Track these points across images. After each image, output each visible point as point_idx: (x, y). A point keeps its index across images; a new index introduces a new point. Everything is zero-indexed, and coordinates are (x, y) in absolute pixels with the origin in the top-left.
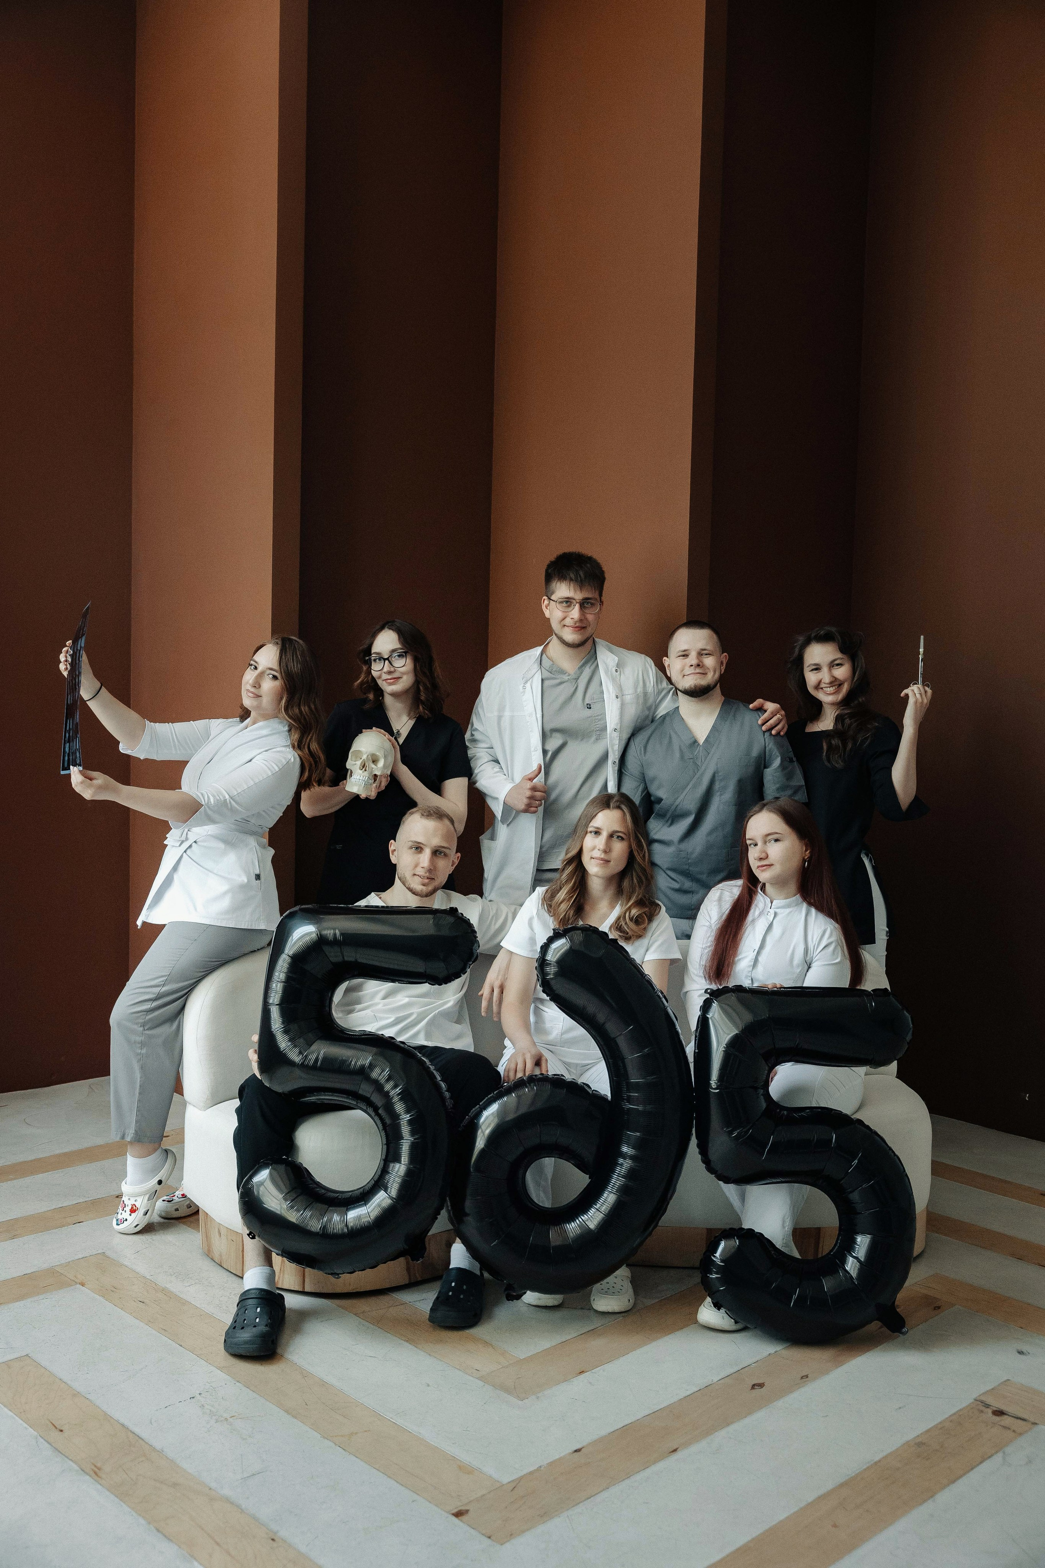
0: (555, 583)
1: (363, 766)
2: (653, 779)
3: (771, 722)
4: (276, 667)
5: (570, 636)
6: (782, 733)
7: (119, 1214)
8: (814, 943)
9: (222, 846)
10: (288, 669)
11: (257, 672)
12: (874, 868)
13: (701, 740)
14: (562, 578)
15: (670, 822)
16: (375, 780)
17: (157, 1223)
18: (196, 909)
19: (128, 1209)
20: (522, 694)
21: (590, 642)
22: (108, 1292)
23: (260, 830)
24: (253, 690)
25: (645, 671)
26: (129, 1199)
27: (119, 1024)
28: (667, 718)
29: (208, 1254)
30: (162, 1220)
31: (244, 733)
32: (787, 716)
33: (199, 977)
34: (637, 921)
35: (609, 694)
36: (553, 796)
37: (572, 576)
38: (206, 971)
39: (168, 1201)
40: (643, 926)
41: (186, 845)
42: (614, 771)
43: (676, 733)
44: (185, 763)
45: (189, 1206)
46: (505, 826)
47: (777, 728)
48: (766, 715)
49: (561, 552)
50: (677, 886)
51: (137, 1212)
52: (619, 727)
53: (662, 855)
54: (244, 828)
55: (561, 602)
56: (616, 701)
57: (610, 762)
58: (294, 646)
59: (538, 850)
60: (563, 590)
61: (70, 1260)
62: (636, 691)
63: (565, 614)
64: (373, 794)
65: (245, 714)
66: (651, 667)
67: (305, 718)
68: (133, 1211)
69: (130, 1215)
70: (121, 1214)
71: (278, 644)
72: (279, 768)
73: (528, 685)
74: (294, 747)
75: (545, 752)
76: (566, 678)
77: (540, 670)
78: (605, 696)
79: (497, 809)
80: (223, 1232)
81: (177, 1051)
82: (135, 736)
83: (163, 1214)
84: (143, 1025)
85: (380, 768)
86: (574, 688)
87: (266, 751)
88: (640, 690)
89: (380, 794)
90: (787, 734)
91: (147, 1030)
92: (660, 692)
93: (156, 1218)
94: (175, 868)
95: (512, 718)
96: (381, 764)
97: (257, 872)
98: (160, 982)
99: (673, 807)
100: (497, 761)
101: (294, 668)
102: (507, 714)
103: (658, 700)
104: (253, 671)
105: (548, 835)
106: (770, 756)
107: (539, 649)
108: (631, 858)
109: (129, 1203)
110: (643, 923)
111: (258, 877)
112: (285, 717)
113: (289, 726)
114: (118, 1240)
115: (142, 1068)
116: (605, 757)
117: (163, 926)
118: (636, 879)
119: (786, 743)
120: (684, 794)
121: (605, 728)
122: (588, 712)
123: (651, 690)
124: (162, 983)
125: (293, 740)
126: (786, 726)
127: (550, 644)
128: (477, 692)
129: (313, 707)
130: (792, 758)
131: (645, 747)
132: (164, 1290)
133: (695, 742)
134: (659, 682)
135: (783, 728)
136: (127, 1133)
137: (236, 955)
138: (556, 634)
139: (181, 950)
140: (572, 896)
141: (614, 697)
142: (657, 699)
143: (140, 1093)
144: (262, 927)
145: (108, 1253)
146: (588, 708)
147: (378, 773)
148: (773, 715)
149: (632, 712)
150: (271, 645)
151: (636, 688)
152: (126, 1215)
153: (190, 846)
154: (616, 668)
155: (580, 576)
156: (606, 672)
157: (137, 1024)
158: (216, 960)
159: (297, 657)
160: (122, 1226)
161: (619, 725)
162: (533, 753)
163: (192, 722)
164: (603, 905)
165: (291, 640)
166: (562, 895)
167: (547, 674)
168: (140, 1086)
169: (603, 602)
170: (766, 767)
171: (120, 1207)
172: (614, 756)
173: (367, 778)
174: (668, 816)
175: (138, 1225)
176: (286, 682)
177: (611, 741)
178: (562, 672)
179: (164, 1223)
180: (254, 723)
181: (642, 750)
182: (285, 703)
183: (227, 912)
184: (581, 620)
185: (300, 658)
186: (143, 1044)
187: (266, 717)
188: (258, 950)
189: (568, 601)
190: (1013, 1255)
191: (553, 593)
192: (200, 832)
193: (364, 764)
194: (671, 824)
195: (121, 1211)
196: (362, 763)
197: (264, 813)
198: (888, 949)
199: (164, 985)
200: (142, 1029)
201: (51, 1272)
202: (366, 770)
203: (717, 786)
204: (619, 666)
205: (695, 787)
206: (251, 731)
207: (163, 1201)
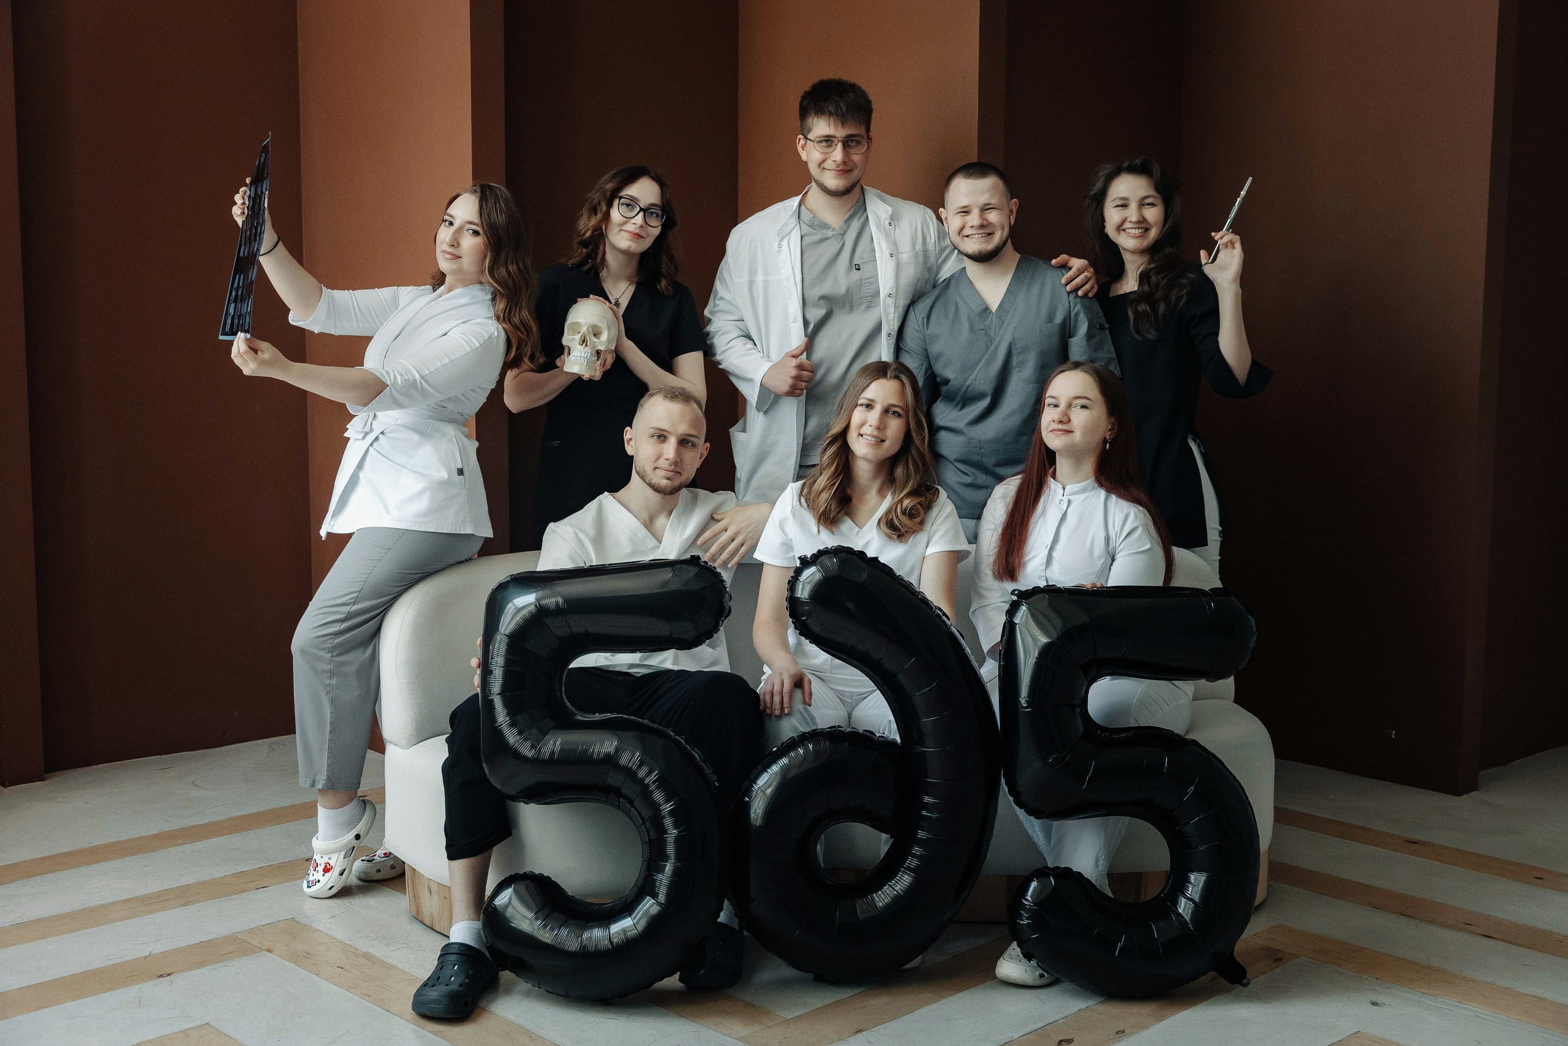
0: (811, 120)
1: (584, 341)
2: (938, 357)
3: (1078, 280)
4: (477, 220)
5: (832, 181)
6: (1090, 295)
7: (311, 876)
8: (1116, 530)
9: (416, 437)
10: (491, 222)
11: (453, 228)
12: (1204, 455)
13: (994, 306)
14: (820, 112)
15: (960, 405)
16: (599, 358)
17: (356, 886)
18: (388, 512)
19: (320, 869)
20: (778, 254)
21: (857, 190)
22: (304, 959)
23: (459, 417)
24: (450, 250)
25: (925, 225)
26: (322, 857)
27: (303, 652)
28: (952, 281)
29: (417, 917)
30: (361, 883)
31: (436, 303)
32: (1097, 272)
33: (397, 593)
34: (911, 514)
35: (882, 252)
36: (818, 376)
37: (832, 109)
38: (403, 586)
39: (368, 861)
40: (918, 520)
41: (371, 438)
42: (889, 345)
43: (964, 300)
44: (369, 339)
45: (393, 867)
46: (761, 414)
47: (1084, 288)
48: (1071, 273)
49: (817, 79)
50: (968, 480)
51: (331, 871)
52: (894, 292)
53: (949, 445)
54: (442, 414)
55: (821, 142)
56: (891, 260)
57: (884, 333)
58: (496, 193)
59: (801, 441)
60: (821, 127)
61: (253, 926)
62: (914, 249)
63: (826, 156)
64: (597, 375)
65: (439, 280)
66: (932, 220)
67: (514, 281)
68: (326, 870)
69: (323, 875)
70: (313, 875)
71: (476, 191)
72: (479, 343)
73: (785, 243)
74: (498, 319)
75: (806, 323)
76: (830, 233)
77: (798, 225)
78: (877, 255)
79: (751, 393)
80: (434, 888)
81: (373, 679)
82: (310, 304)
83: (363, 876)
84: (331, 650)
85: (603, 342)
86: (841, 245)
87: (463, 323)
88: (919, 246)
89: (606, 374)
90: (1096, 296)
91: (336, 656)
92: (942, 250)
93: (353, 880)
94: (360, 466)
95: (766, 282)
96: (604, 337)
97: (460, 466)
98: (350, 599)
99: (963, 389)
100: (749, 337)
101: (498, 219)
102: (760, 278)
103: (940, 260)
104: (448, 228)
105: (813, 424)
106: (1076, 321)
107: (796, 200)
108: (907, 440)
109: (321, 861)
110: (919, 514)
111: (461, 472)
112: (490, 283)
113: (492, 294)
114: (310, 905)
115: (332, 701)
116: (877, 330)
117: (349, 536)
118: (912, 465)
119: (1096, 307)
120: (976, 371)
121: (877, 293)
122: (856, 275)
123: (932, 247)
124: (351, 601)
125: (497, 311)
126: (1096, 287)
127: (809, 193)
128: (721, 252)
129: (521, 266)
130: (1104, 325)
131: (928, 317)
132: (366, 956)
133: (987, 309)
134: (941, 238)
135: (1092, 288)
136: (318, 780)
137: (439, 566)
138: (816, 181)
139: (374, 562)
140: (834, 484)
141: (888, 255)
142: (939, 258)
143: (331, 732)
144: (469, 531)
145: (299, 918)
146: (856, 269)
147: (602, 348)
148: (1080, 272)
149: (910, 273)
150: (467, 195)
151: (914, 245)
152: (318, 875)
153: (377, 439)
154: (890, 221)
155: (841, 110)
156: (878, 226)
157: (324, 649)
158: (415, 572)
159: (500, 205)
160: (313, 889)
161: (895, 289)
162: (792, 325)
163: (377, 289)
164: (872, 495)
165: (491, 187)
166: (822, 481)
167: (806, 229)
168: (331, 723)
169: (871, 138)
170: (1070, 337)
171: (311, 868)
172: (890, 326)
173: (589, 354)
174: (958, 399)
175: (332, 887)
176: (489, 236)
177: (885, 308)
178: (825, 226)
179: (363, 886)
180: (450, 290)
181: (925, 320)
182: (489, 263)
183: (426, 513)
184: (844, 163)
185: (504, 207)
186: (332, 674)
187: (466, 282)
188: (466, 560)
189: (828, 140)
190: (1370, 904)
191: (809, 131)
192: (388, 418)
193: (585, 338)
194: (961, 409)
195: (312, 872)
196: (581, 337)
197: (462, 398)
198: (1221, 553)
199: (354, 603)
200: (329, 655)
201: (232, 939)
202: (587, 346)
203: (1015, 361)
204: (894, 219)
205: (989, 363)
206: (447, 300)
207: (362, 860)
